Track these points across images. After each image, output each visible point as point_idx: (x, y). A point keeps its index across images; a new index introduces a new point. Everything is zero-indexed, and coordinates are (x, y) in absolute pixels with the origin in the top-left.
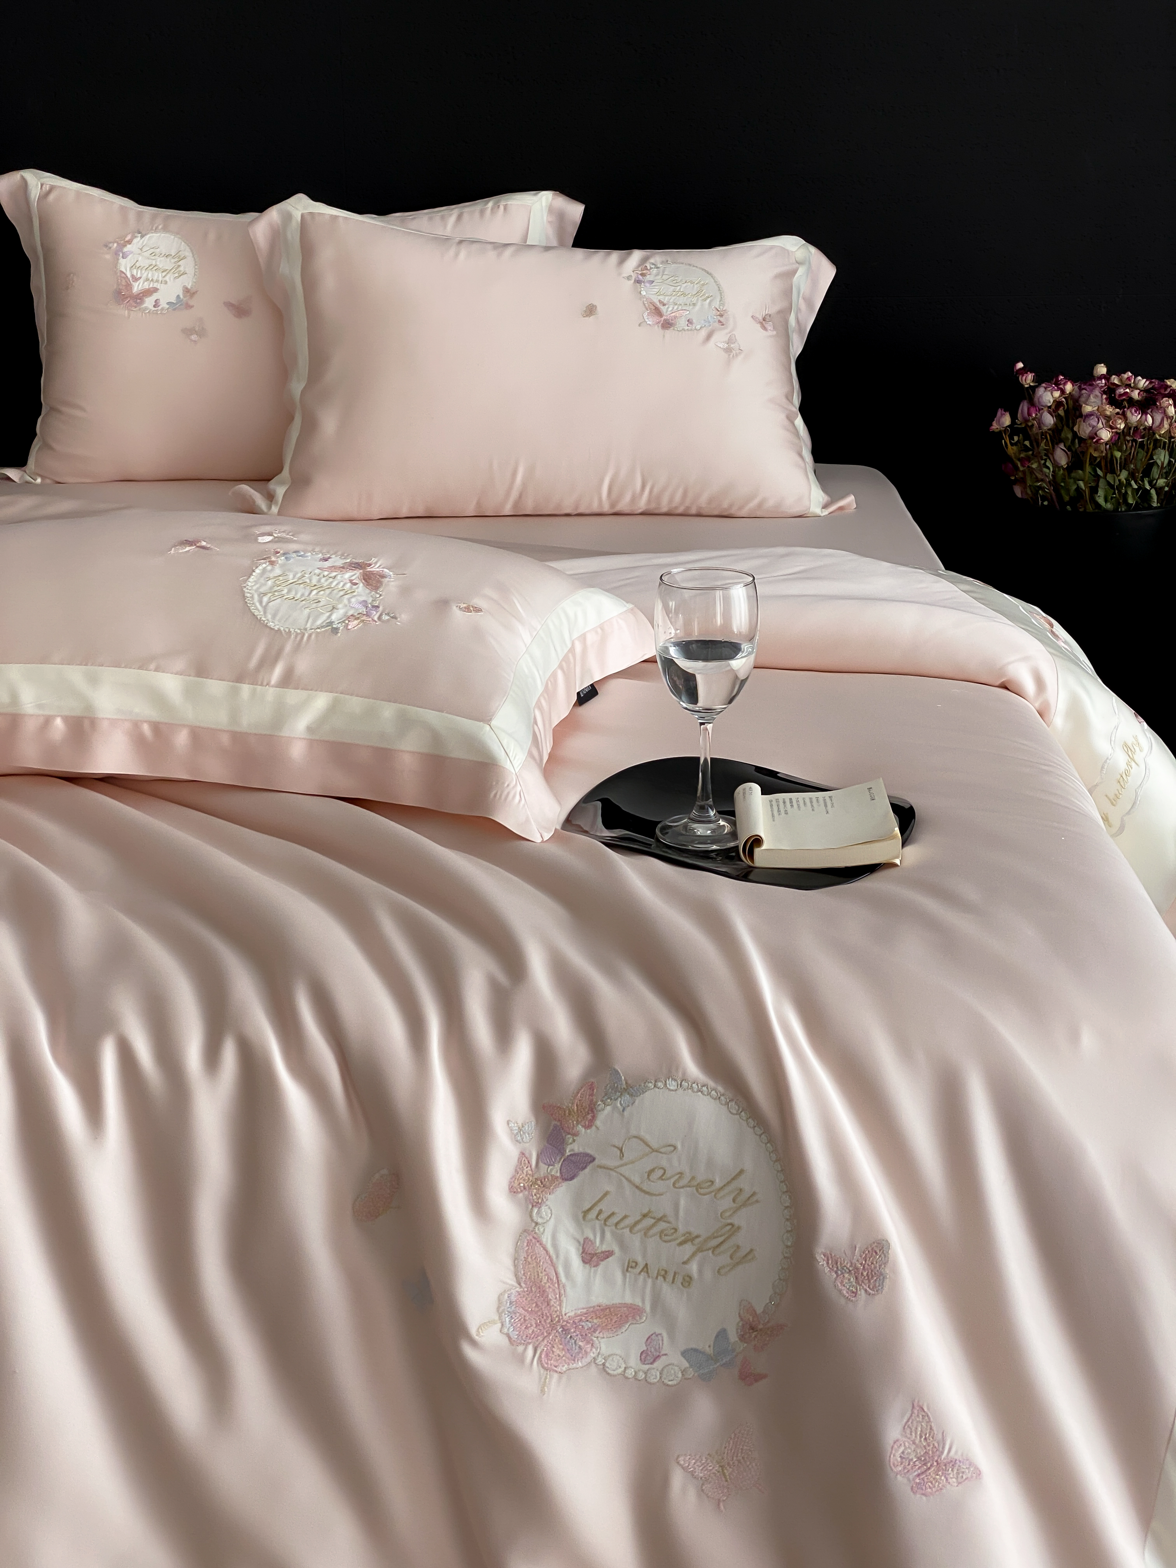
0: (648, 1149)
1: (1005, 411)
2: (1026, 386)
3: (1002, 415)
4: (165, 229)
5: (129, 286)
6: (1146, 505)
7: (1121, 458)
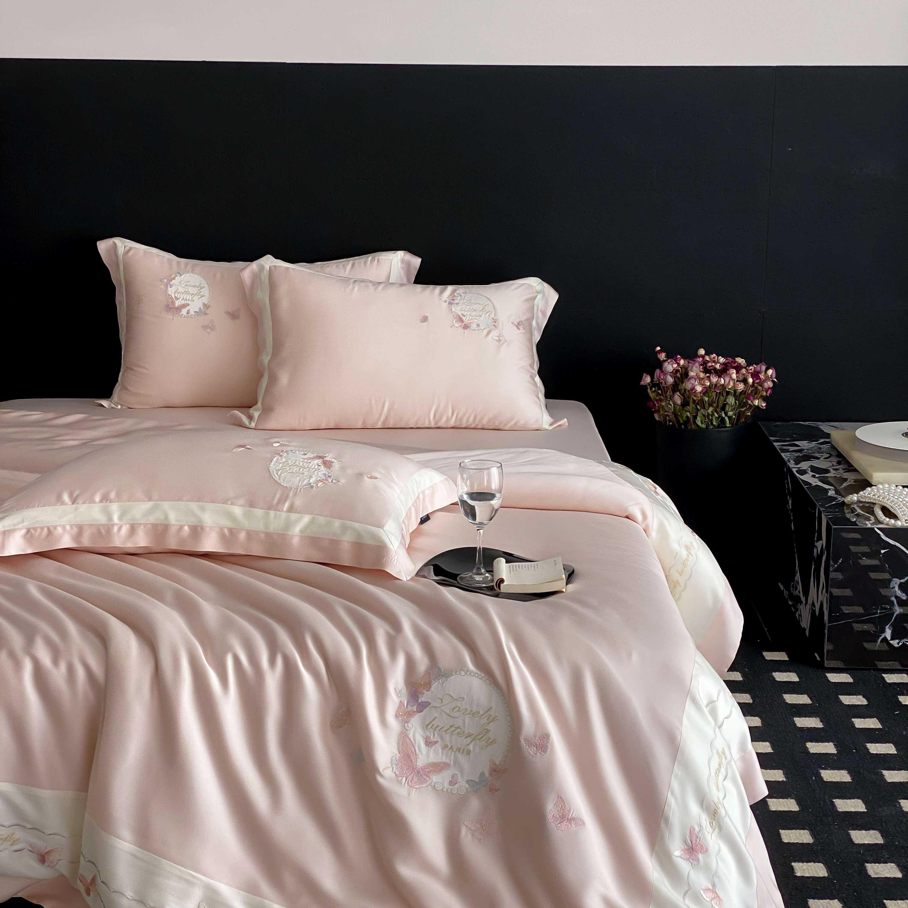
0: (453, 699)
1: (647, 374)
2: (661, 360)
3: (646, 376)
4: (193, 271)
5: (173, 302)
6: (724, 426)
7: (708, 400)
